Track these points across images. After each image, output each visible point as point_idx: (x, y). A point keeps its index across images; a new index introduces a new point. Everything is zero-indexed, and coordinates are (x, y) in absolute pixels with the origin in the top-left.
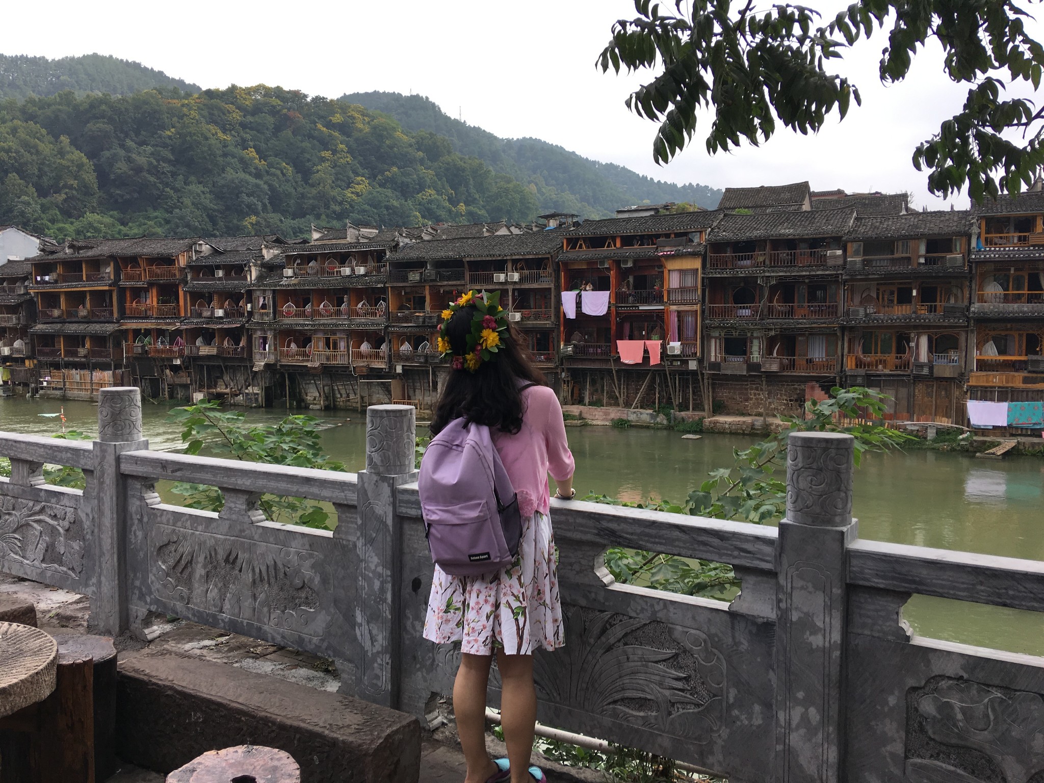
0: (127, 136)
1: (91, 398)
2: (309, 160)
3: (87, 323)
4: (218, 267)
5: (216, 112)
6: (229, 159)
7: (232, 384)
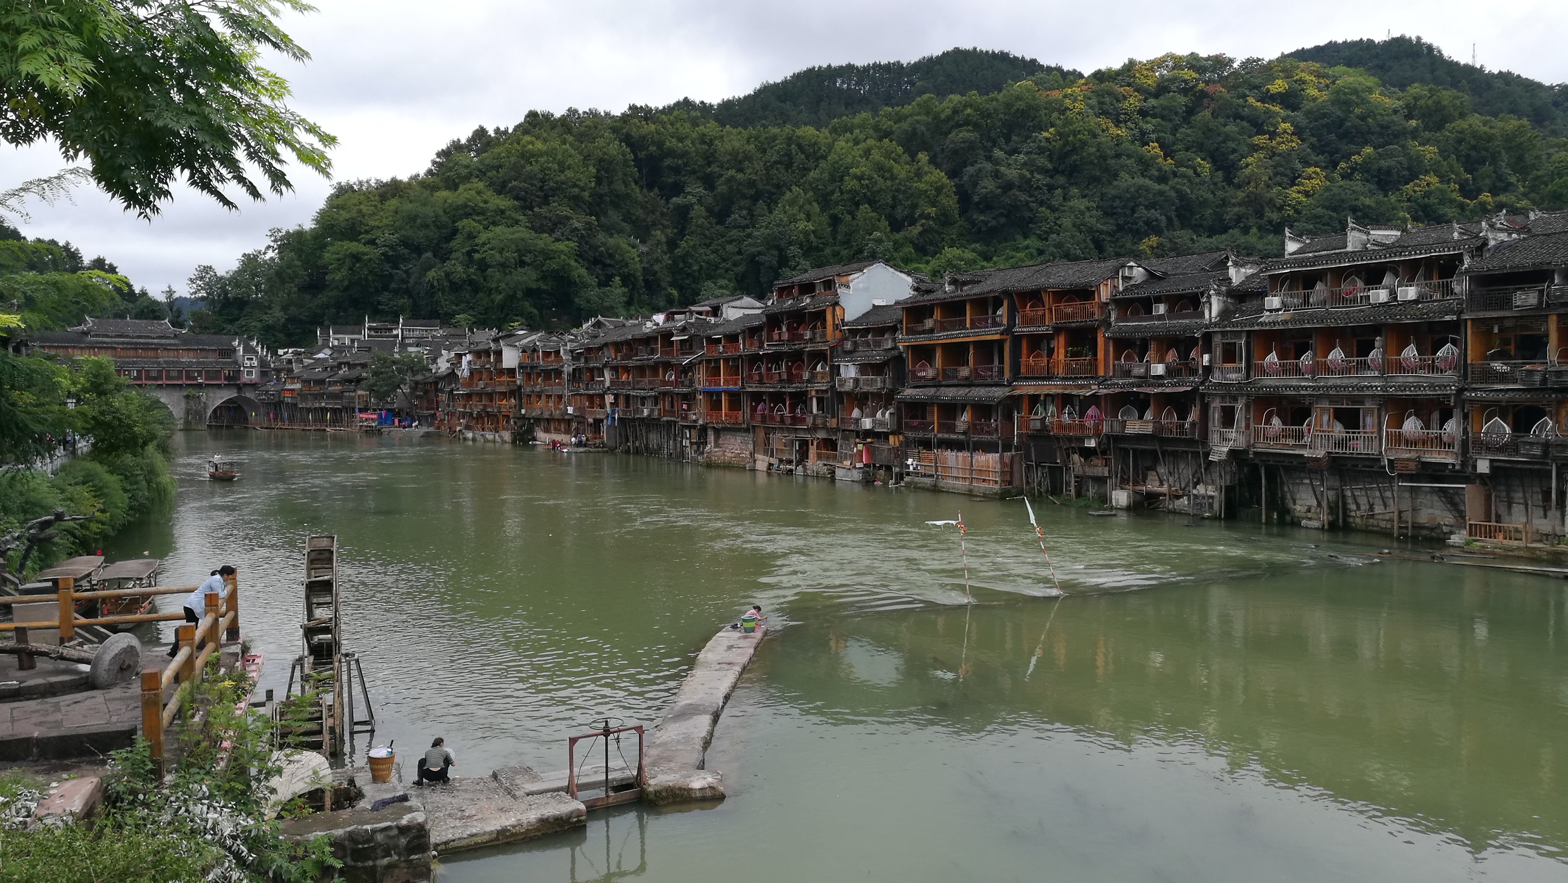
0: (994, 143)
1: (970, 491)
2: (1234, 151)
3: (969, 386)
4: (1158, 300)
5: (1107, 99)
6: (1124, 160)
7: (1171, 479)
